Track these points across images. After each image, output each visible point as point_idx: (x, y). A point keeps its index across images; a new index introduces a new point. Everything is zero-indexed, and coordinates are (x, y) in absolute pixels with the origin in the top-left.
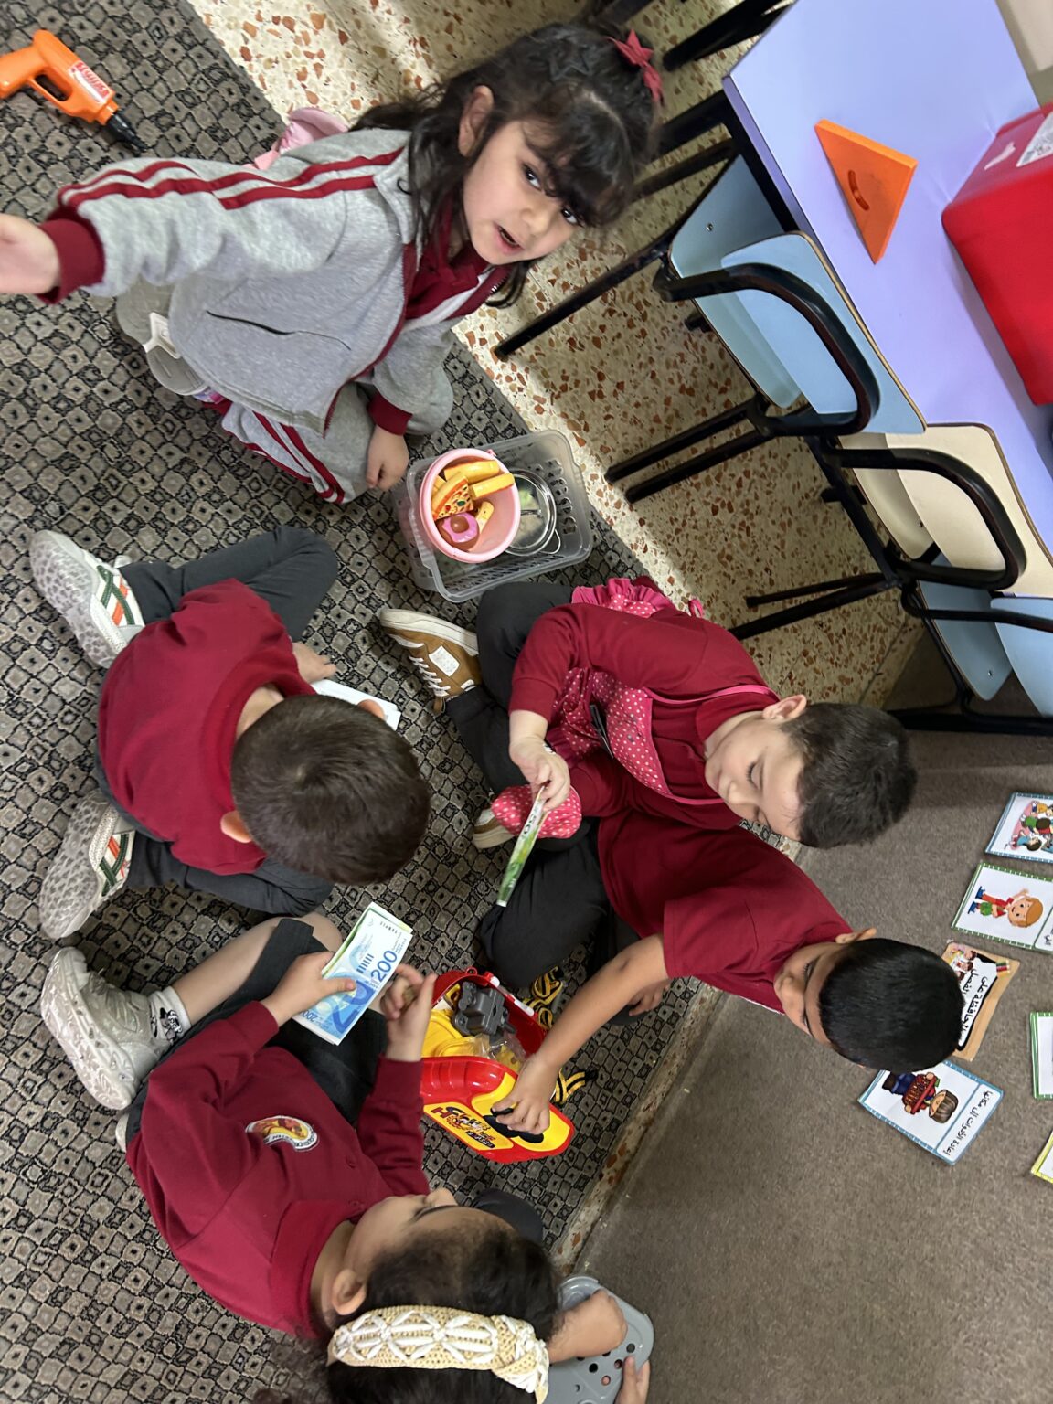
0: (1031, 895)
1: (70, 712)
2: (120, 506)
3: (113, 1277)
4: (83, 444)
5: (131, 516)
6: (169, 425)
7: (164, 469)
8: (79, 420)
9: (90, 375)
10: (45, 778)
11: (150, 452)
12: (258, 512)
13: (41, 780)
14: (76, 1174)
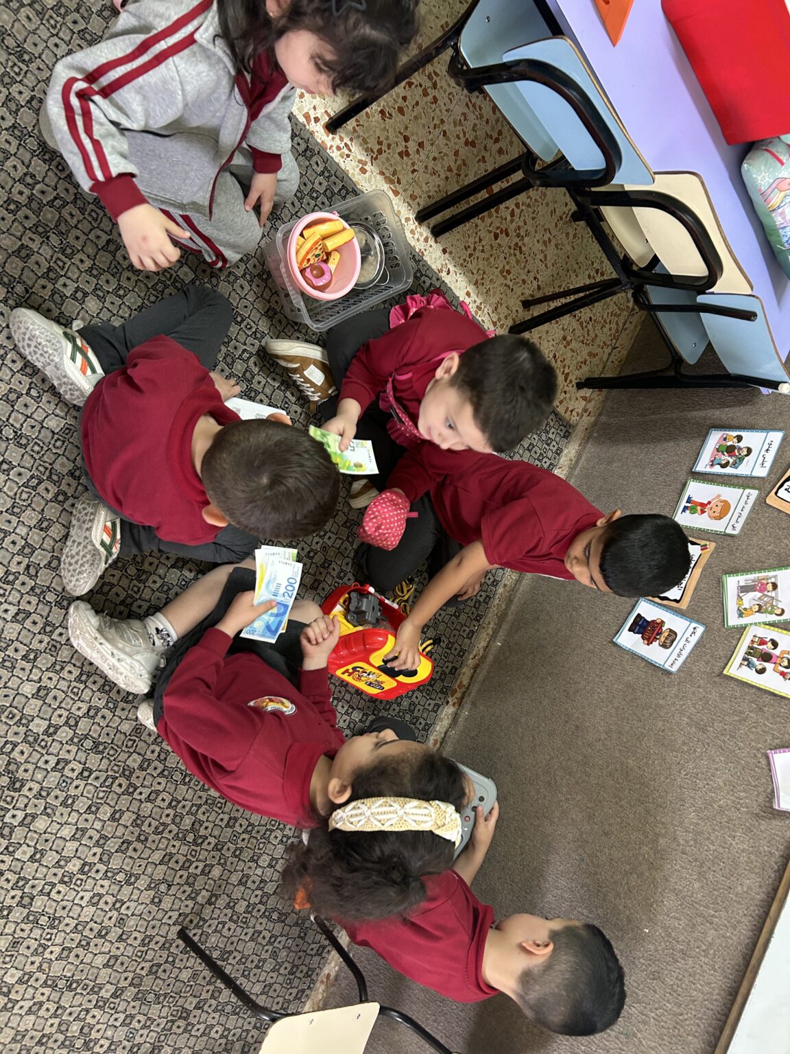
0: (722, 498)
1: (59, 439)
2: (68, 282)
3: (148, 799)
4: (34, 236)
5: (78, 289)
6: (93, 214)
7: (95, 250)
8: (27, 218)
9: (29, 180)
10: (50, 488)
11: (83, 238)
12: (168, 275)
13: (47, 490)
14: (115, 742)
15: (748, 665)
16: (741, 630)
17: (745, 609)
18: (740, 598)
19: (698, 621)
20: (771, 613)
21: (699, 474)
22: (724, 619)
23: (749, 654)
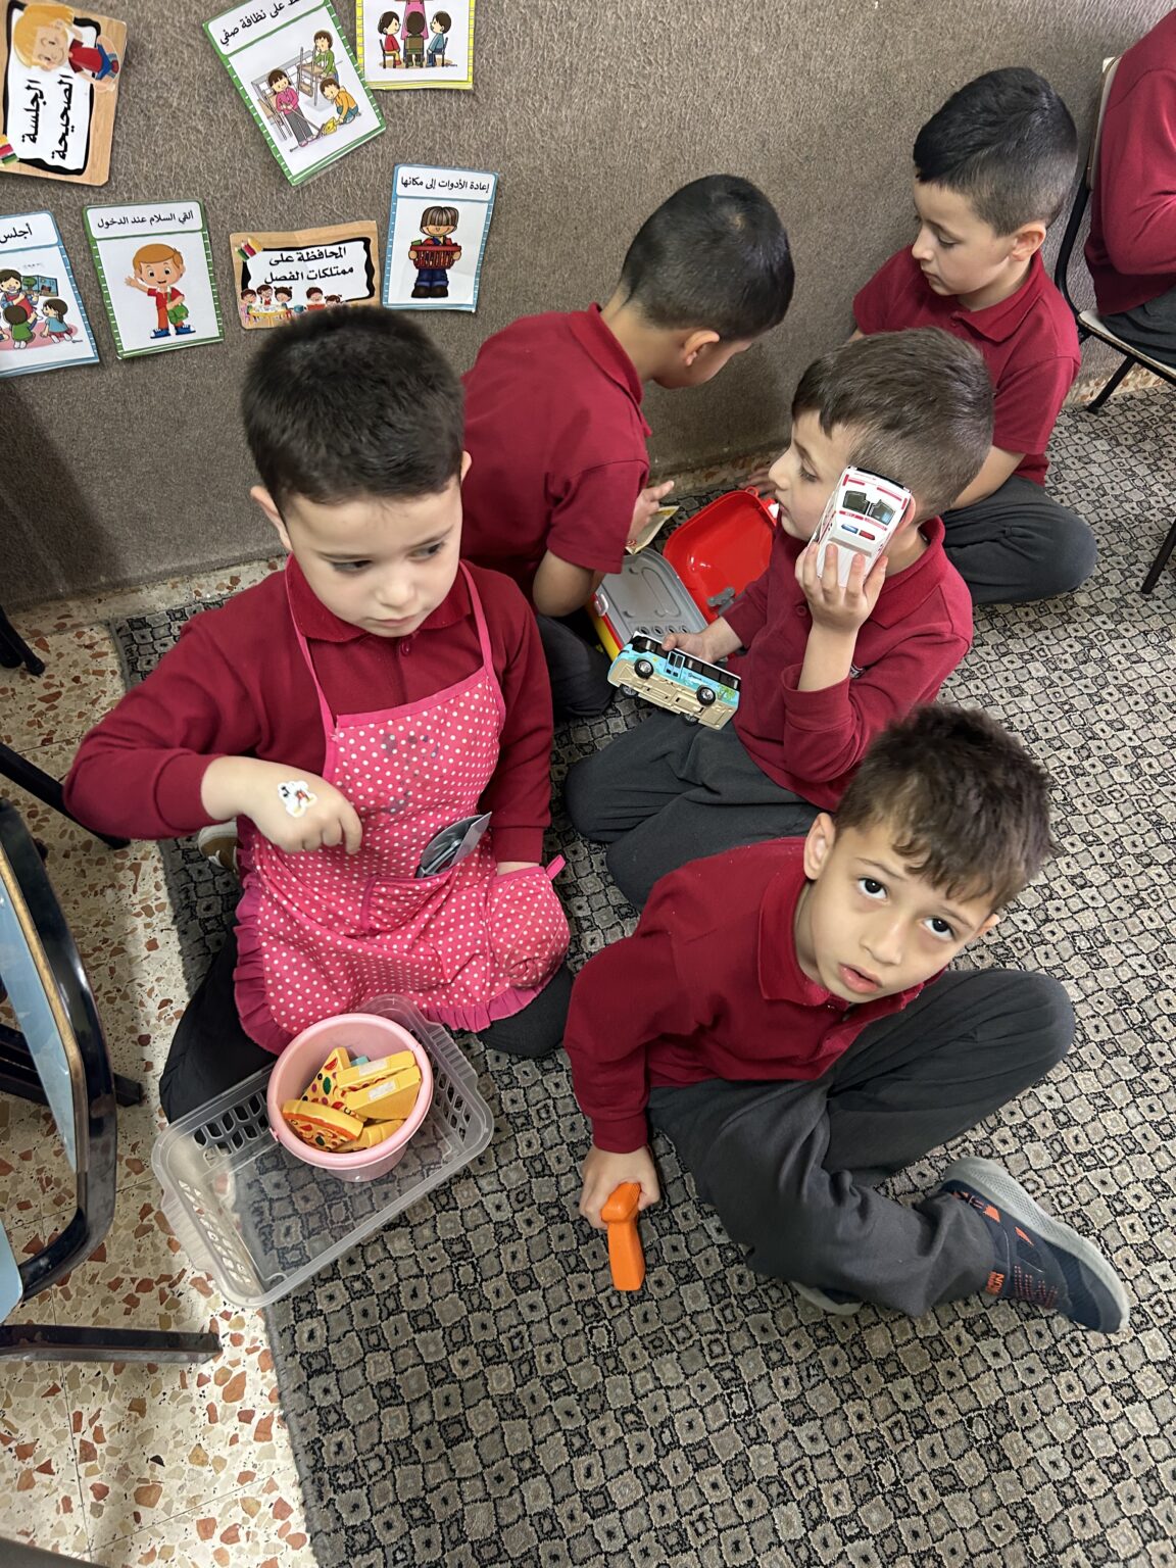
0: (131, 272)
2: (898, 1397)
3: (1125, 727)
13: (1076, 1140)
14: (1134, 811)
15: (441, 51)
16: (379, 96)
17: (339, 110)
18: (322, 132)
19: (391, 186)
20: (330, 57)
21: (98, 347)
22: (374, 139)
23: (419, 59)
